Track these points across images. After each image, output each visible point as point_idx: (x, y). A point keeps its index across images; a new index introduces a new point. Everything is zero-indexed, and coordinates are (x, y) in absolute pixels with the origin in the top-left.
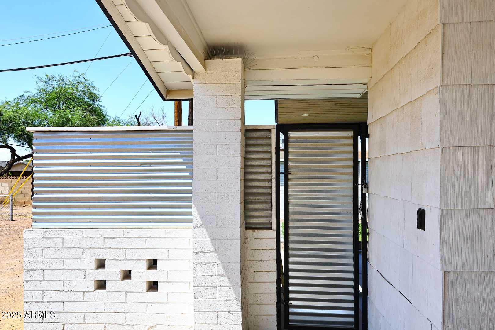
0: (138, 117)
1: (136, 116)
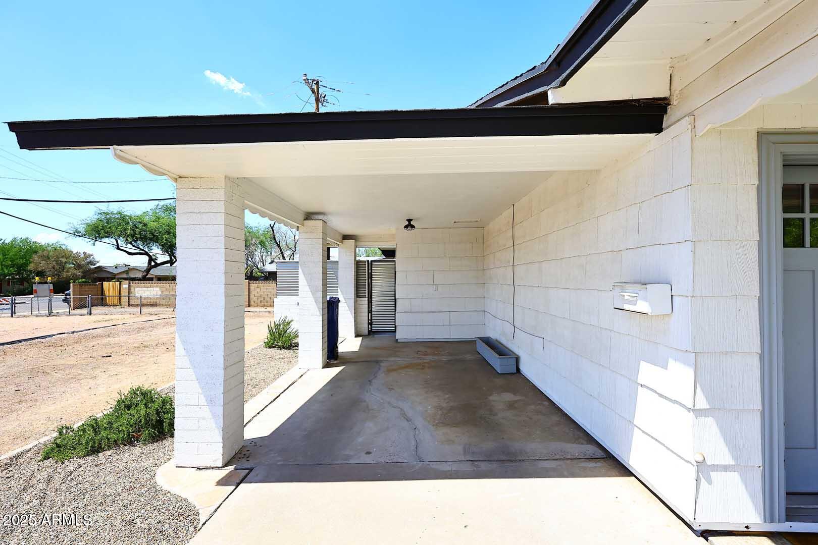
0: (272, 226)
1: (270, 225)
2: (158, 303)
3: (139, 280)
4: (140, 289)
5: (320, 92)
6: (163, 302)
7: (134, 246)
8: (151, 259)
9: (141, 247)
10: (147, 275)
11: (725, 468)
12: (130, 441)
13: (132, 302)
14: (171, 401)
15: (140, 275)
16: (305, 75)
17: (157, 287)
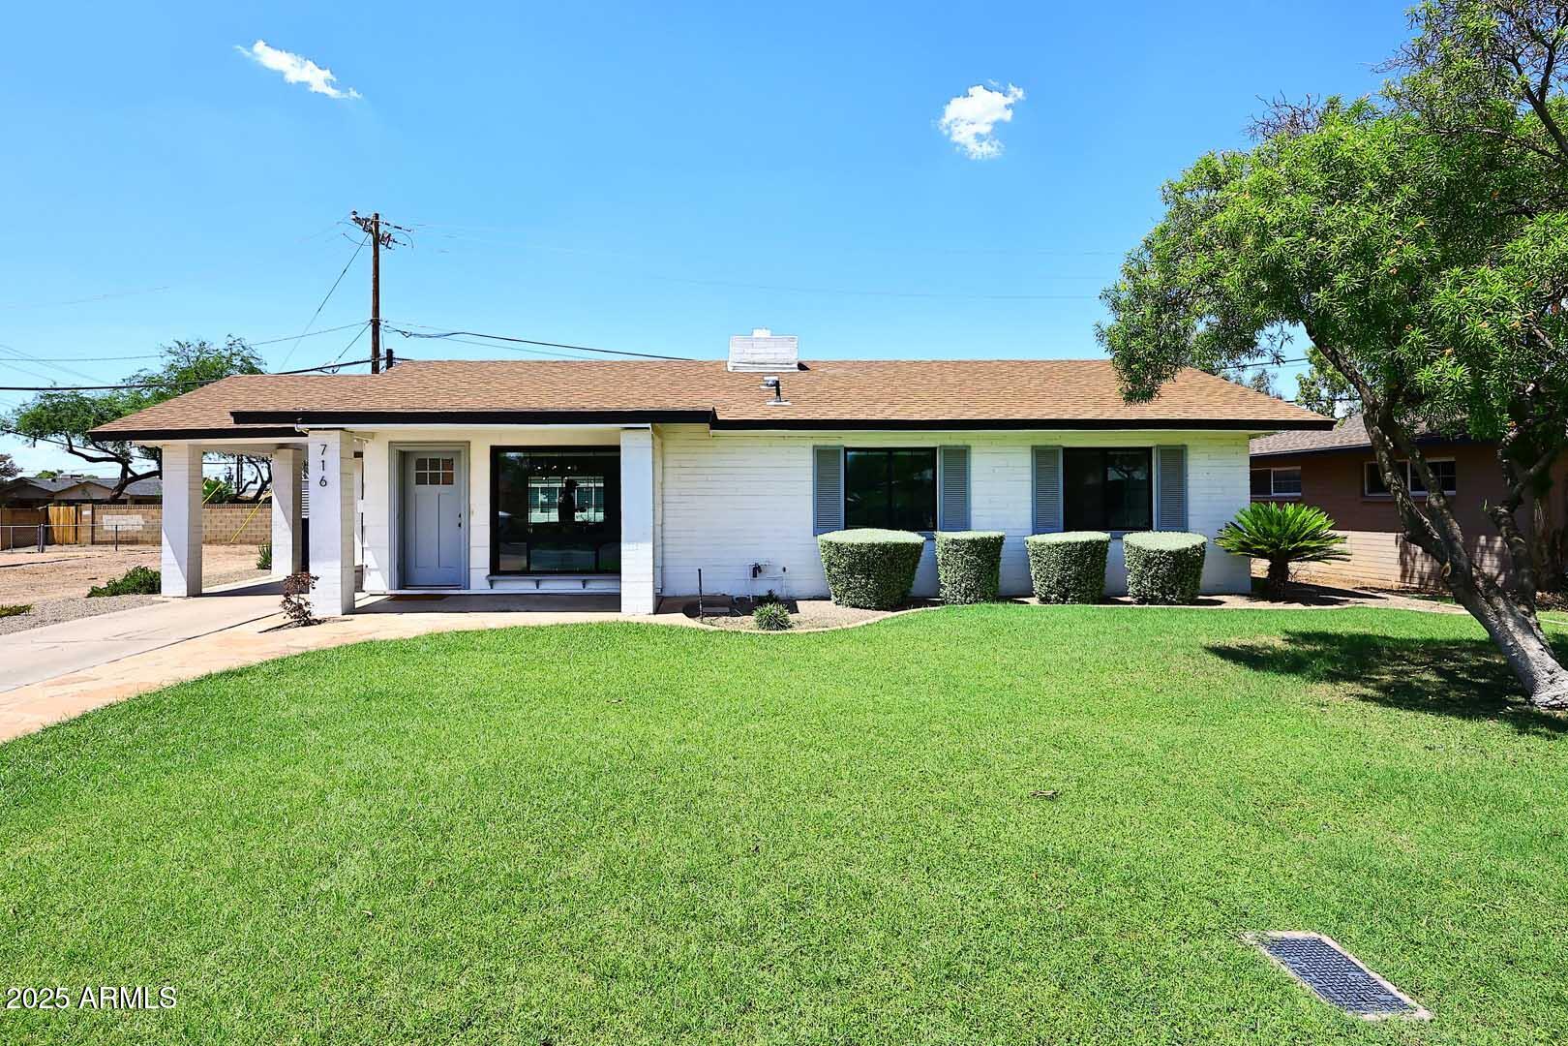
2: (140, 539)
3: (107, 502)
4: (110, 517)
5: (381, 232)
6: (148, 538)
7: (97, 447)
8: (126, 469)
9: (110, 449)
10: (119, 495)
11: (376, 570)
12: (135, 591)
13: (97, 538)
14: (160, 574)
15: (107, 496)
16: (355, 213)
17: (138, 513)
